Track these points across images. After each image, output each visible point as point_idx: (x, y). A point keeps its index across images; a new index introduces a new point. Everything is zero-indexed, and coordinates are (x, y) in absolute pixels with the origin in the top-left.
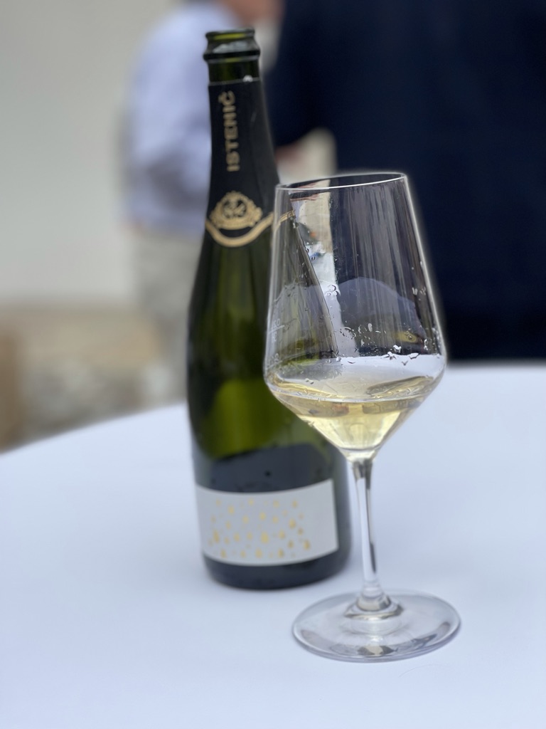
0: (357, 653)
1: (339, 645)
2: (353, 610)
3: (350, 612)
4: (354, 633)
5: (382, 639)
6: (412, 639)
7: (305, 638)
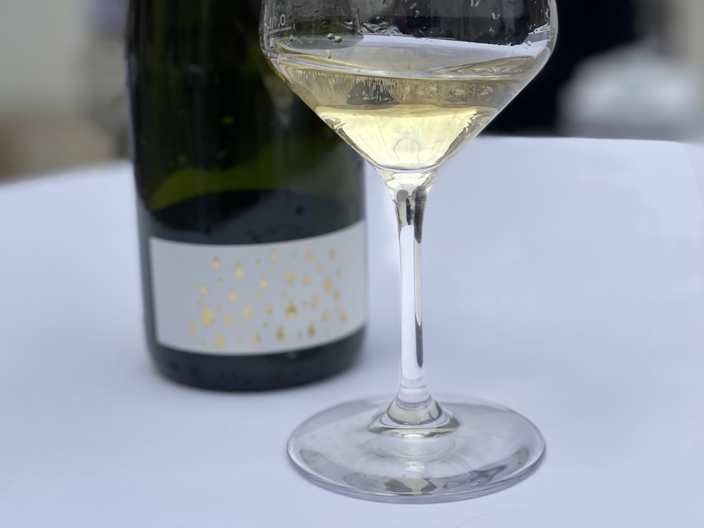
0: (384, 487)
1: (357, 474)
2: (381, 422)
3: (378, 425)
4: (383, 456)
5: (423, 468)
6: (470, 471)
7: (306, 461)
